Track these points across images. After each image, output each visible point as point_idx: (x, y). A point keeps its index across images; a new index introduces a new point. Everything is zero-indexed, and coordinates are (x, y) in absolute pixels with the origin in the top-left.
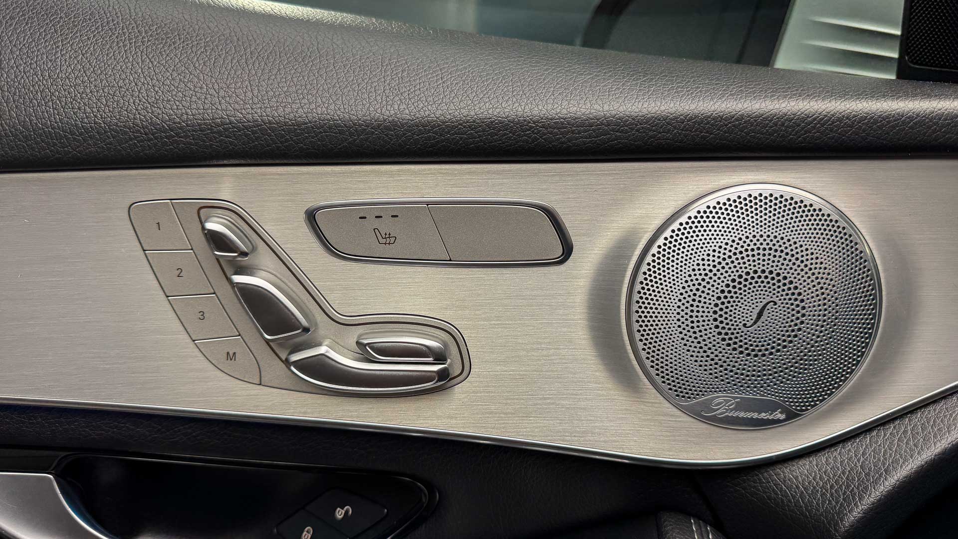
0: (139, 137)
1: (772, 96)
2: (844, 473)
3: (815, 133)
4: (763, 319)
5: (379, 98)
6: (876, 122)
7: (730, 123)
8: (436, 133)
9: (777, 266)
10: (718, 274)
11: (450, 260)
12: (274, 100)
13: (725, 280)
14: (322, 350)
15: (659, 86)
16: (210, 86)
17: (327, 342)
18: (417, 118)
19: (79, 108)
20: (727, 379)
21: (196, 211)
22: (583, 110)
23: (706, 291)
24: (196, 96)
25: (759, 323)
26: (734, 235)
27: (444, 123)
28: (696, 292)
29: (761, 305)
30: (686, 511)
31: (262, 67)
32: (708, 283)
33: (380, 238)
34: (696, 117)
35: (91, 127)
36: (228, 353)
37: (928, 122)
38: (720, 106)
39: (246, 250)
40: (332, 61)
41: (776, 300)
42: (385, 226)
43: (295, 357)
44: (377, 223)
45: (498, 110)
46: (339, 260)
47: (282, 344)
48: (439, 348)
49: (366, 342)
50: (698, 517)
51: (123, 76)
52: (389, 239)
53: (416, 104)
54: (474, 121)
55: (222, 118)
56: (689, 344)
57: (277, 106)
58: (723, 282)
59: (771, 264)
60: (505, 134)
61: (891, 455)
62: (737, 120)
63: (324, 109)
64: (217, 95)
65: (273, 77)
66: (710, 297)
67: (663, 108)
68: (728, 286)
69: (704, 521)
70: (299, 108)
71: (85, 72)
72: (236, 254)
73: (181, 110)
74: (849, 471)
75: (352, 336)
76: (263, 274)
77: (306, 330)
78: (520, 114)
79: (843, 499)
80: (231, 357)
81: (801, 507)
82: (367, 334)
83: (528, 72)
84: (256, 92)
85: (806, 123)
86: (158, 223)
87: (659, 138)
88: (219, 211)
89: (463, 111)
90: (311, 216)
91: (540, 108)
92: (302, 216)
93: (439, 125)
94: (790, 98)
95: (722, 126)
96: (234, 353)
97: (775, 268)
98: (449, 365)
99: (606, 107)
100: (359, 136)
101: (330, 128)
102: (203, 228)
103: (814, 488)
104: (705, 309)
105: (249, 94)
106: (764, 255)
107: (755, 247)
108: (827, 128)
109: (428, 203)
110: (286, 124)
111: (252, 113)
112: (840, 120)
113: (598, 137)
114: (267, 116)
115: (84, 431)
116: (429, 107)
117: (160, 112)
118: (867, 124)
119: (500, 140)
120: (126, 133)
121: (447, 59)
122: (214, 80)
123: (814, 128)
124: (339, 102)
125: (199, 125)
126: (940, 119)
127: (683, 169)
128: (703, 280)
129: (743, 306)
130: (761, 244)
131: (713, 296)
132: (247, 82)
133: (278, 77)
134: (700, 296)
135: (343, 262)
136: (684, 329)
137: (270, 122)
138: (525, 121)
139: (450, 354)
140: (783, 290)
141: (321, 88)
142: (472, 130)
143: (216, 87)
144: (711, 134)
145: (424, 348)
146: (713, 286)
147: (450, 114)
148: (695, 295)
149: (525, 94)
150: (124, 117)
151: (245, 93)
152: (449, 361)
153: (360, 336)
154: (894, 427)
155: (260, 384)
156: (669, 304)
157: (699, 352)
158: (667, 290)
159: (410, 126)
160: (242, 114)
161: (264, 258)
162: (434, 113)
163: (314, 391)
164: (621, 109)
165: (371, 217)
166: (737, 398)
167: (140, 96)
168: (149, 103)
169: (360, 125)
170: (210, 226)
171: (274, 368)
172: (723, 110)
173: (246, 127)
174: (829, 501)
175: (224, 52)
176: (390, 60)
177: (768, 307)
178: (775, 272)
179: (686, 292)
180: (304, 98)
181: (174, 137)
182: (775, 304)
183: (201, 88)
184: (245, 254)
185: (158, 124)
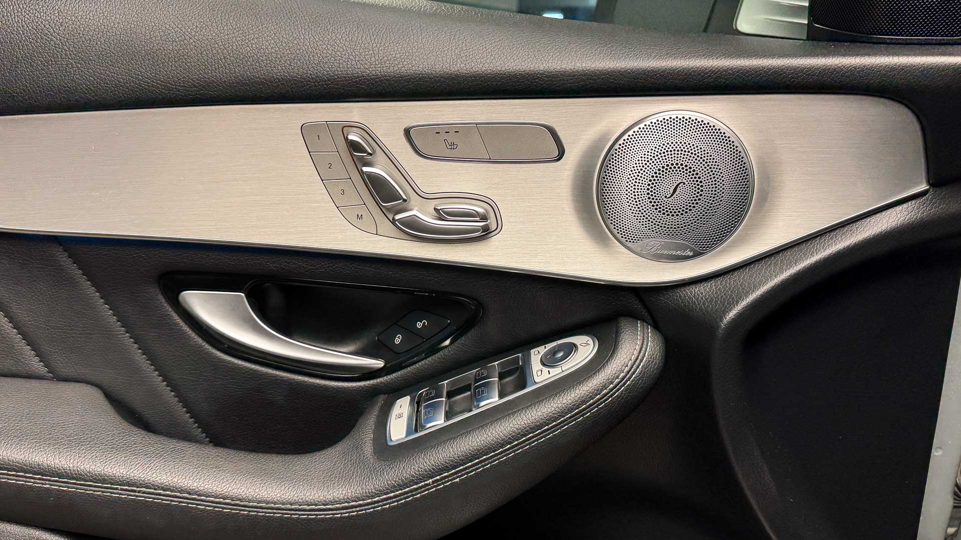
0: (310, 84)
1: (686, 56)
2: (730, 289)
3: (710, 79)
4: (677, 193)
5: (448, 60)
6: (748, 72)
7: (658, 74)
8: (482, 81)
9: (691, 163)
10: (650, 166)
11: (490, 159)
12: (388, 62)
13: (654, 170)
14: (414, 212)
15: (617, 51)
16: (350, 54)
17: (416, 208)
18: (471, 72)
19: (275, 67)
20: (656, 230)
21: (341, 128)
22: (570, 67)
23: (643, 176)
24: (342, 59)
25: (675, 196)
26: (664, 141)
27: (487, 75)
28: (637, 177)
29: (675, 185)
30: (634, 316)
31: (380, 42)
32: (644, 171)
33: (448, 145)
34: (638, 70)
35: (282, 78)
36: (358, 215)
37: (780, 72)
38: (652, 64)
39: (371, 152)
40: (421, 38)
41: (685, 181)
42: (451, 138)
43: (398, 217)
44: (446, 136)
45: (519, 67)
46: (423, 159)
47: (389, 209)
48: (484, 212)
49: (439, 208)
50: (643, 320)
51: (299, 47)
52: (453, 146)
53: (470, 64)
54: (505, 74)
55: (358, 73)
56: (633, 209)
57: (390, 66)
58: (653, 170)
59: (682, 159)
60: (523, 82)
61: (759, 277)
62: (662, 72)
63: (416, 68)
64: (354, 59)
65: (386, 48)
66: (645, 180)
67: (618, 65)
68: (656, 173)
69: (646, 322)
70: (402, 67)
71: (276, 45)
72: (366, 154)
73: (334, 68)
74: (733, 288)
75: (432, 205)
76: (379, 166)
77: (405, 201)
78: (532, 69)
79: (727, 303)
80: (360, 217)
81: (703, 310)
82: (440, 204)
83: (538, 42)
84: (377, 58)
85: (705, 73)
86: (319, 136)
87: (616, 83)
88: (355, 129)
89: (498, 68)
90: (407, 132)
91: (544, 65)
92: (402, 132)
93: (484, 77)
94: (697, 57)
95: (653, 76)
96: (362, 215)
97: (689, 163)
98: (490, 223)
99: (584, 65)
100: (437, 83)
101: (420, 79)
102: (346, 139)
103: (712, 298)
104: (642, 187)
105: (373, 59)
106: (684, 155)
107: (680, 149)
108: (717, 77)
109: (477, 124)
110: (395, 77)
111: (375, 71)
112: (726, 71)
113: (579, 83)
114: (384, 72)
115: (267, 264)
116: (478, 65)
117: (322, 69)
118: (742, 73)
119: (520, 85)
120: (302, 82)
121: (489, 35)
122: (352, 50)
123: (709, 76)
124: (425, 63)
125: (345, 77)
126: (787, 70)
127: (631, 102)
128: (641, 170)
129: (665, 185)
130: (676, 147)
131: (647, 179)
132: (371, 52)
133: (390, 48)
134: (639, 180)
135: (426, 160)
136: (630, 200)
137: (385, 76)
138: (535, 73)
139: (490, 218)
140: (692, 178)
141: (415, 55)
142: (503, 79)
143: (354, 54)
144: (646, 81)
145: (474, 212)
146: (647, 173)
147: (490, 70)
148: (636, 179)
149: (535, 57)
150: (301, 72)
151: (371, 58)
152: (489, 221)
153: (436, 205)
154: (764, 262)
155: (377, 234)
156: (621, 184)
157: (639, 214)
158: (620, 176)
159: (466, 78)
160: (369, 70)
161: (380, 157)
162: (481, 69)
163: (408, 239)
164: (593, 66)
165: (442, 132)
166: (662, 242)
167: (310, 59)
168: (315, 64)
169: (437, 77)
170: (351, 137)
171: (386, 226)
172: (654, 66)
173: (372, 79)
174: (719, 305)
175: (357, 32)
176: (455, 36)
177: (680, 185)
178: (689, 166)
179: (631, 177)
180: (405, 61)
181: (330, 84)
182: (684, 184)
183: (345, 55)
184: (371, 155)
185: (321, 77)
